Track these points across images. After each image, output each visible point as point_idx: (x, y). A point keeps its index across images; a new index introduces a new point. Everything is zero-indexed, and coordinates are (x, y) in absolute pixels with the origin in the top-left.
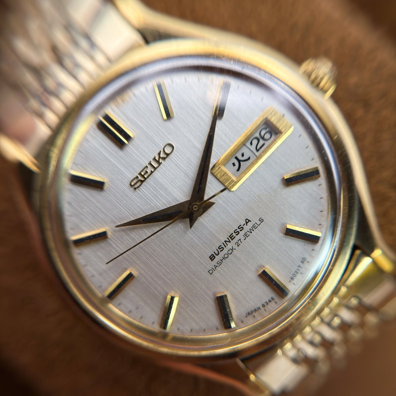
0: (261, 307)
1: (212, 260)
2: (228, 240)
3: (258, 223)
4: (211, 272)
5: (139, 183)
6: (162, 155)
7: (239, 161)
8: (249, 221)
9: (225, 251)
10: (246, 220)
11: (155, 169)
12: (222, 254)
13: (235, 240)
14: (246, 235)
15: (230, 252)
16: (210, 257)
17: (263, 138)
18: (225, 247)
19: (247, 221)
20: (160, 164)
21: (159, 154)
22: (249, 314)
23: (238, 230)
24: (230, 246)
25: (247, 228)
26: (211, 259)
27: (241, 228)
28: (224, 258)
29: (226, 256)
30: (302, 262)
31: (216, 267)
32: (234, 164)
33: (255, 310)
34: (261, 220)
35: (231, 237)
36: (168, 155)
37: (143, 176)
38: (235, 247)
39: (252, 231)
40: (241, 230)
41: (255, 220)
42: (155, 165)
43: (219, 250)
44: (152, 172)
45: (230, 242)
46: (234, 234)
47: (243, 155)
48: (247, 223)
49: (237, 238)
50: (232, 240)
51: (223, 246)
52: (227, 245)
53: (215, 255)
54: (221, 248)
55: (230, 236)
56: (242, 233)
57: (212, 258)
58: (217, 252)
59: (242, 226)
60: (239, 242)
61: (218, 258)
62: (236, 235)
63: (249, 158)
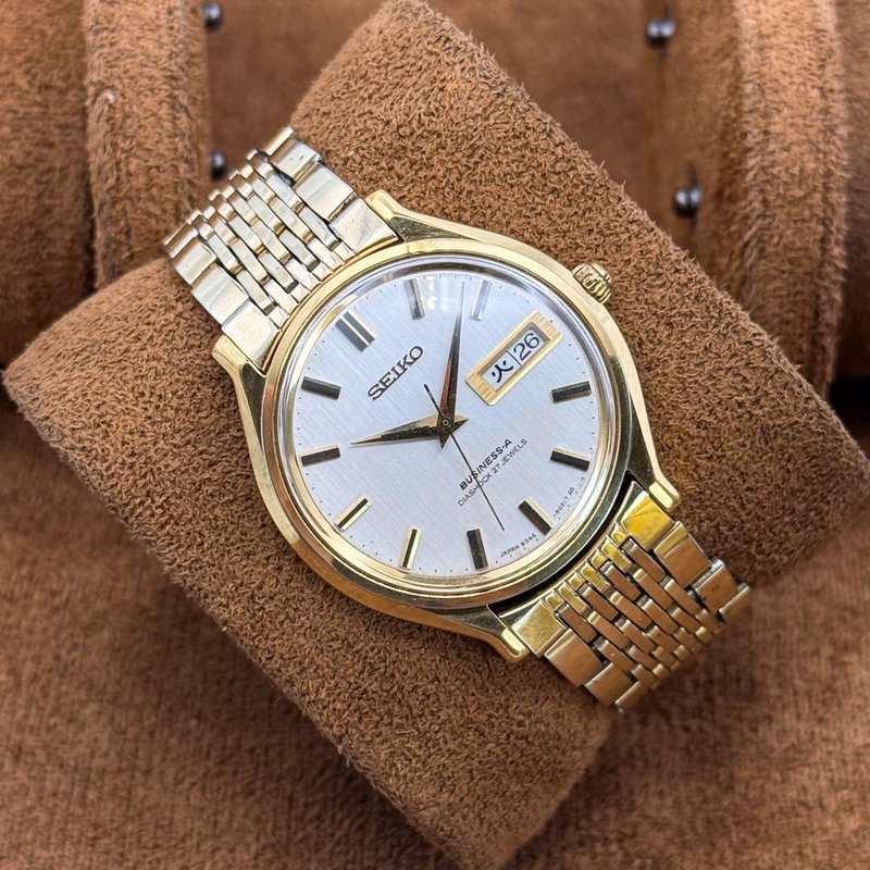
0: (519, 545)
3: (521, 445)
4: (461, 502)
5: (380, 392)
6: (409, 360)
7: (500, 370)
11: (399, 375)
13: (492, 466)
14: (505, 460)
17: (529, 345)
20: (405, 370)
21: (405, 358)
22: (505, 553)
28: (478, 487)
30: (570, 493)
31: (467, 497)
32: (494, 374)
33: (513, 549)
34: (524, 442)
35: (488, 461)
36: (415, 359)
37: (384, 384)
38: (492, 473)
39: (513, 455)
41: (516, 442)
42: (400, 371)
44: (395, 380)
46: (491, 458)
47: (505, 363)
49: (495, 462)
56: (500, 457)
60: (497, 468)
61: (470, 487)
63: (512, 368)
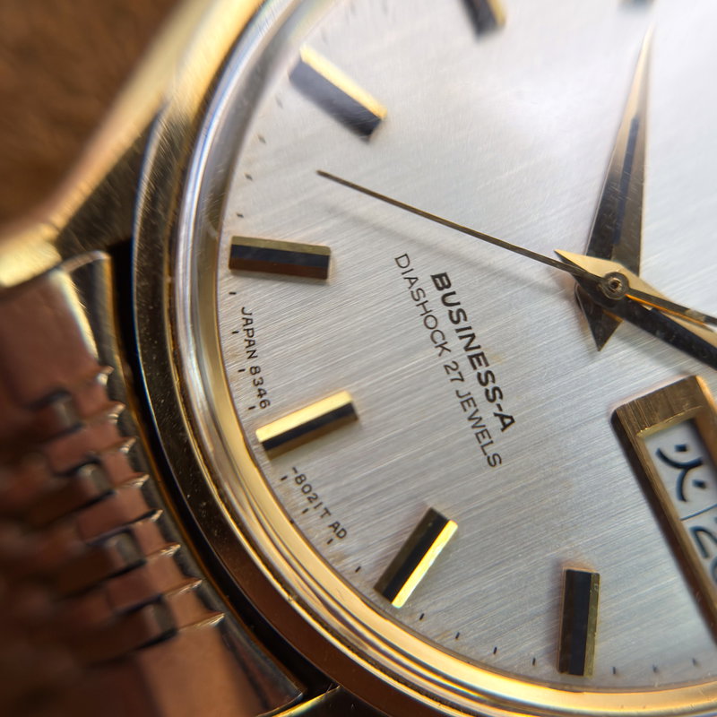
0: (254, 363)
1: (434, 277)
2: (472, 345)
3: (490, 450)
4: (403, 262)
7: (687, 468)
8: (505, 426)
9: (446, 325)
10: (511, 418)
12: (441, 312)
13: (465, 365)
14: (467, 401)
15: (438, 336)
16: (445, 275)
18: (458, 331)
19: (507, 421)
22: (248, 321)
23: (490, 386)
24: (456, 344)
25: (487, 412)
26: (440, 276)
27: (494, 395)
28: (427, 314)
29: (431, 322)
30: (335, 526)
31: (412, 281)
32: (682, 449)
33: (251, 343)
34: (493, 461)
35: (477, 358)
38: (447, 358)
39: (473, 423)
40: (487, 391)
41: (502, 442)
43: (454, 309)
45: (467, 348)
46: (482, 370)
47: (700, 485)
48: (502, 417)
49: (470, 375)
50: (470, 358)
51: (463, 324)
52: (461, 338)
53: (446, 291)
54: (457, 316)
55: (482, 354)
56: (478, 392)
57: (441, 281)
58: (451, 299)
59: (498, 401)
60: (455, 375)
61: (433, 295)
62: (479, 375)
63: (682, 498)
